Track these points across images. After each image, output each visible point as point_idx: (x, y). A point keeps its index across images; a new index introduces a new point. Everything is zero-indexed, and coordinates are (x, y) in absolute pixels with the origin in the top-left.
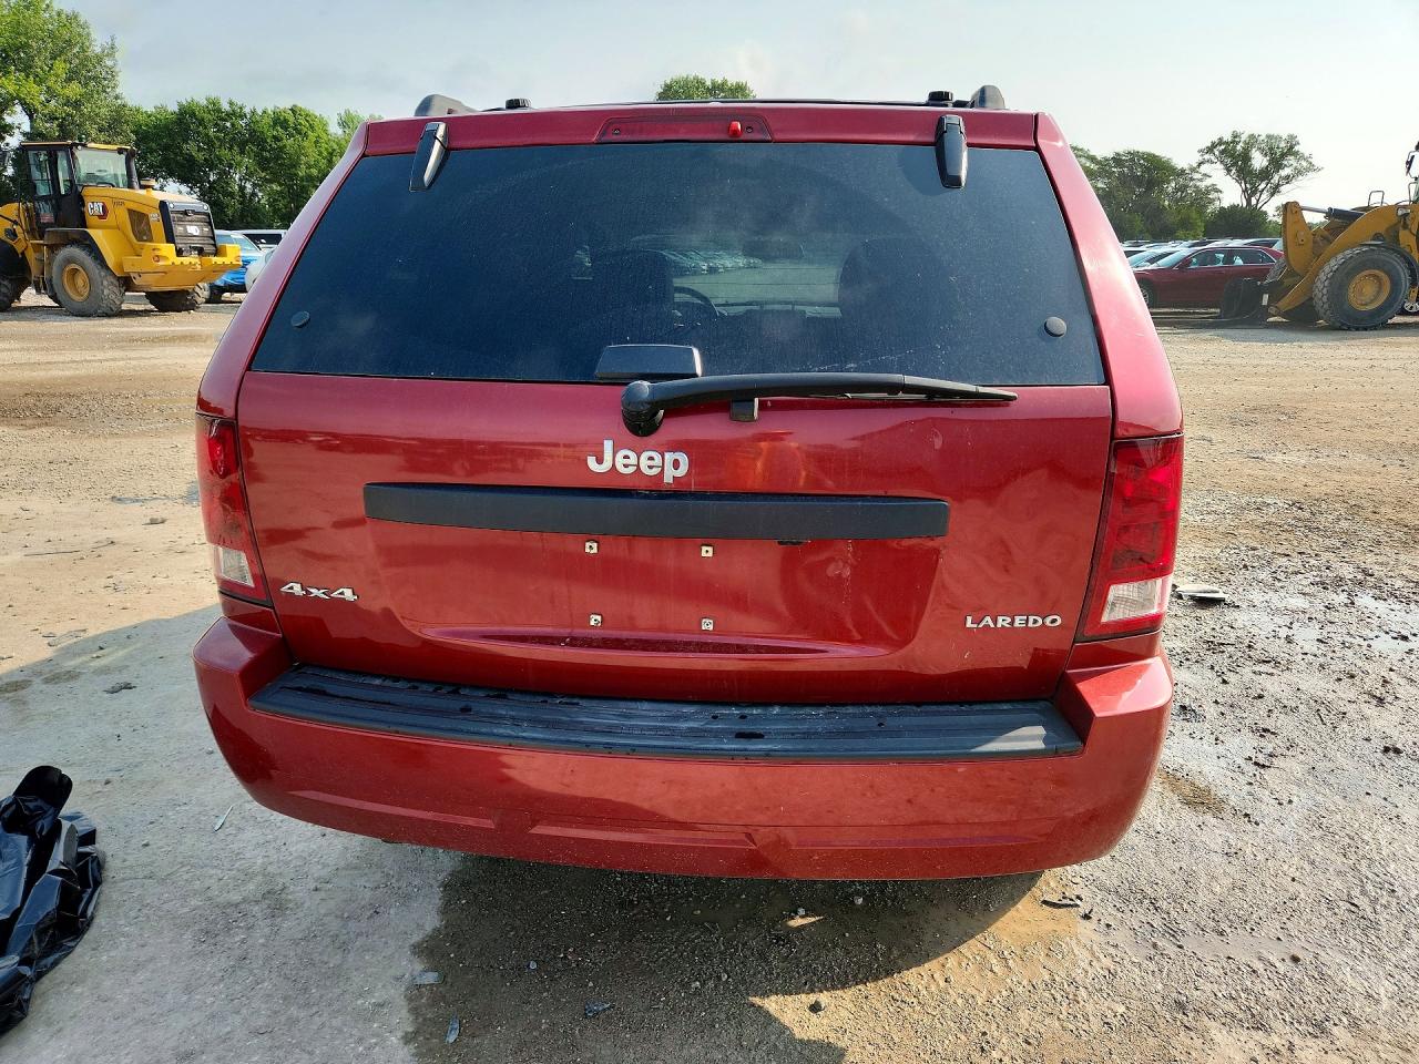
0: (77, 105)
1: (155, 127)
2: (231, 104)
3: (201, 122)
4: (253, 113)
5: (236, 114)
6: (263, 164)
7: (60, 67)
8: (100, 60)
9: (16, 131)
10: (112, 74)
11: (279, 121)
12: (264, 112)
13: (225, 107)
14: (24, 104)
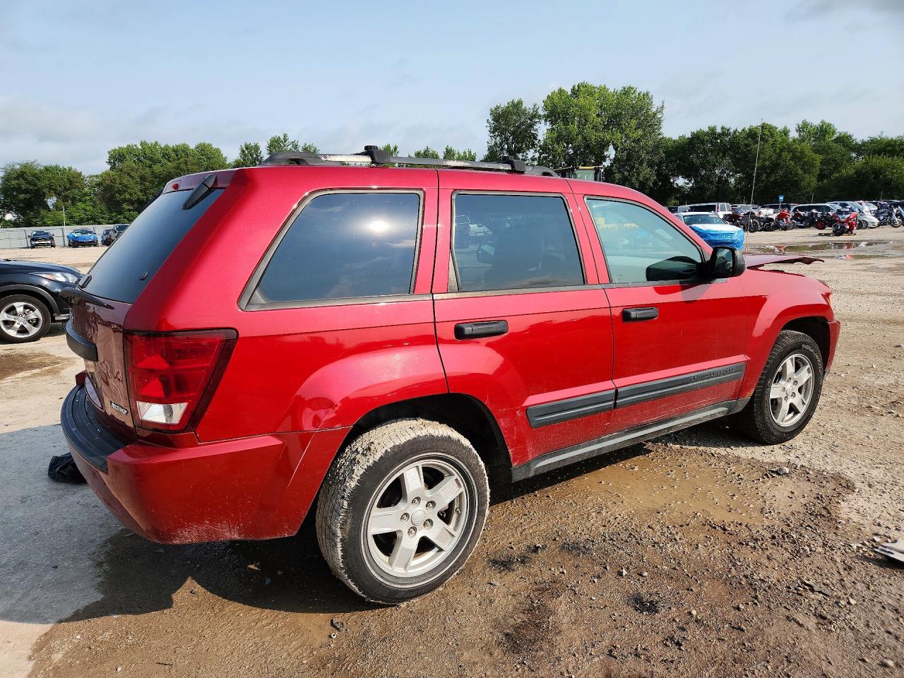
0: (637, 141)
1: (677, 148)
2: (723, 128)
3: (702, 142)
4: (735, 132)
5: (725, 132)
6: (736, 162)
7: (634, 122)
8: (655, 114)
9: (607, 159)
10: (660, 121)
11: (752, 134)
12: (743, 130)
13: (719, 130)
14: (613, 145)
